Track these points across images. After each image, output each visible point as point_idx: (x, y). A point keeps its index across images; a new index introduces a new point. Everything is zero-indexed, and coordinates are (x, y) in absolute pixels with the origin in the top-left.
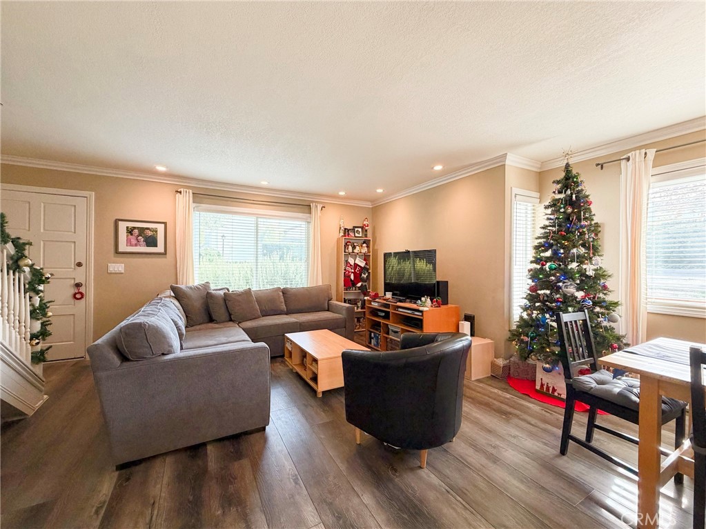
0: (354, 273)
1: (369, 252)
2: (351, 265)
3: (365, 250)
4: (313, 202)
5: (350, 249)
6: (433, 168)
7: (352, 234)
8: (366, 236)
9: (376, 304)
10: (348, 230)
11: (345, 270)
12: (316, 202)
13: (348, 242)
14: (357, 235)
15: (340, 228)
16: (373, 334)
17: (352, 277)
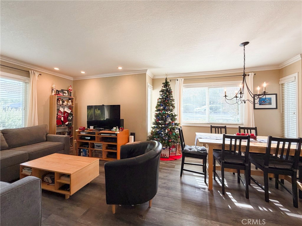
0: (64, 117)
1: (73, 104)
2: (61, 112)
3: (70, 104)
4: (31, 70)
5: (61, 102)
6: (118, 68)
7: (61, 94)
8: (70, 95)
9: (85, 133)
10: (59, 91)
11: (57, 115)
12: (34, 70)
13: (59, 98)
14: (64, 95)
15: (52, 90)
16: (82, 150)
17: (62, 119)
